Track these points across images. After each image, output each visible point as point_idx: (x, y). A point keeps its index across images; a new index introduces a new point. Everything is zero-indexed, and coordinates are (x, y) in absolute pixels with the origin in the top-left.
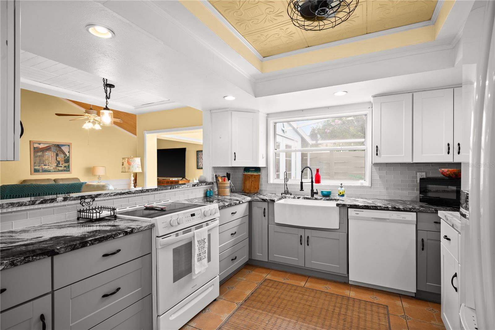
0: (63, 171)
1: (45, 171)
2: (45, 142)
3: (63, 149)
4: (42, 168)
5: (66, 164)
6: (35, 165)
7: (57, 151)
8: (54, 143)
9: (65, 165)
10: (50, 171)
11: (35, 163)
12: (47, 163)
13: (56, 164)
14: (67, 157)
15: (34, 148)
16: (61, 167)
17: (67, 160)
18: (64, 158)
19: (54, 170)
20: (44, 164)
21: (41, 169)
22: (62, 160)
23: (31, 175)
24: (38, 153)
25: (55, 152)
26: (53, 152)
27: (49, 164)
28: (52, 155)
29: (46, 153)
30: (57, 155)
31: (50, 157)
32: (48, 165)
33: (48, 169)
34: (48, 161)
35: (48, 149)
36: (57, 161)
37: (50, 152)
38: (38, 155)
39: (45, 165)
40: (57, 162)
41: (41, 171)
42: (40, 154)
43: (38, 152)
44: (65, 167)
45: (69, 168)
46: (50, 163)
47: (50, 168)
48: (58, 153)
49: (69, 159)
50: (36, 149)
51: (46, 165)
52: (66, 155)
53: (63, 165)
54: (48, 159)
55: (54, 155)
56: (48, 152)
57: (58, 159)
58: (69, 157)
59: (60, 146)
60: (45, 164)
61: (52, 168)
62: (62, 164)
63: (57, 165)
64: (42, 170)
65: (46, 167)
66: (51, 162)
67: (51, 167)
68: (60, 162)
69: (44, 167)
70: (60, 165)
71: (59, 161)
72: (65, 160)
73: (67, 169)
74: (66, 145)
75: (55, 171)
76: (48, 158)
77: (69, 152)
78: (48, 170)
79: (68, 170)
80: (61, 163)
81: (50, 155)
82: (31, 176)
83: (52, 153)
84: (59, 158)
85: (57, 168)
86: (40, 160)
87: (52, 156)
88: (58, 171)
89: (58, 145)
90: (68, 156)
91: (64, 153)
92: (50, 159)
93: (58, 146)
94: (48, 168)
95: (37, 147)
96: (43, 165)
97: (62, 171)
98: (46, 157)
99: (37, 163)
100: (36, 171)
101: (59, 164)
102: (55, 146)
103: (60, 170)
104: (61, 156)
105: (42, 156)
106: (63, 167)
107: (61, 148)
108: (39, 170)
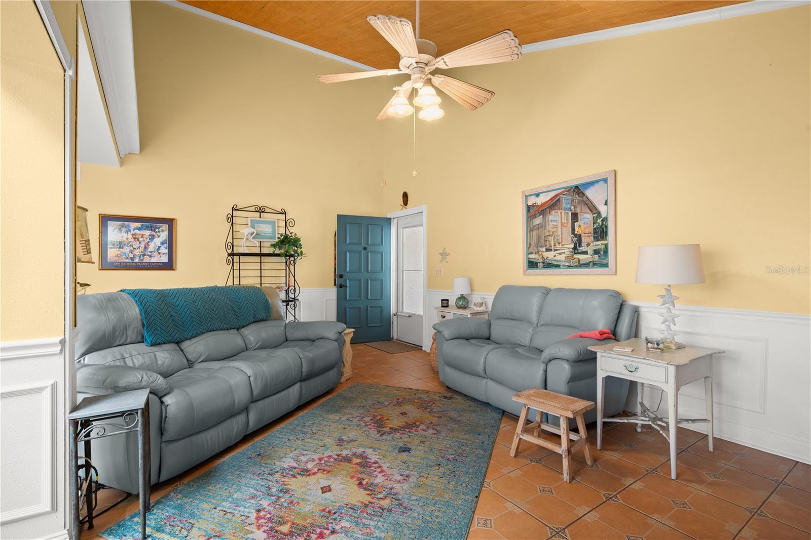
0: (591, 264)
1: (549, 265)
2: (548, 186)
3: (590, 196)
4: (543, 257)
5: (600, 244)
6: (530, 250)
7: (575, 207)
8: (566, 185)
9: (597, 248)
10: (558, 266)
11: (528, 245)
12: (552, 244)
13: (572, 246)
14: (602, 220)
15: (528, 208)
16: (586, 253)
17: (601, 232)
18: (595, 223)
19: (569, 264)
20: (546, 246)
21: (541, 260)
22: (587, 231)
23: (523, 275)
24: (534, 220)
25: (571, 210)
26: (566, 209)
27: (557, 244)
28: (564, 221)
29: (550, 217)
30: (575, 217)
31: (560, 227)
32: (555, 250)
33: (555, 260)
34: (554, 239)
35: (554, 204)
36: (576, 235)
37: (559, 212)
38: (534, 224)
39: (548, 250)
40: (575, 239)
41: (540, 265)
42: (538, 221)
43: (535, 218)
44: (596, 252)
45: (608, 257)
46: (559, 243)
47: (558, 258)
48: (578, 210)
49: (606, 227)
50: (531, 211)
51: (551, 250)
52: (599, 213)
53: (590, 245)
54: (553, 232)
55: (567, 219)
56: (553, 212)
57: (577, 229)
58: (606, 219)
59: (582, 190)
60: (548, 247)
61: (562, 257)
62: (588, 245)
63: (575, 248)
64: (543, 263)
65: (550, 255)
66: (560, 241)
67: (560, 254)
68: (583, 238)
69: (546, 254)
70: (583, 249)
71: (580, 236)
72: (595, 229)
73: (601, 259)
74: (597, 182)
75: (569, 266)
76: (554, 230)
77: (606, 204)
78: (555, 263)
79: (604, 262)
80: (585, 240)
81: (558, 219)
82: (525, 277)
83: (563, 213)
84: (580, 226)
85: (575, 256)
86: (539, 238)
87: (562, 224)
88: (576, 266)
89: (577, 187)
90: (604, 216)
91: (593, 209)
92: (559, 233)
93: (578, 190)
94: (555, 258)
95: (533, 206)
96: (544, 249)
97: (586, 265)
98: (550, 227)
99: (533, 244)
100: (532, 265)
101: (580, 246)
102: (569, 191)
103: (581, 262)
104: (586, 218)
105: (542, 226)
106: (590, 252)
107: (584, 194)
108: (537, 263)
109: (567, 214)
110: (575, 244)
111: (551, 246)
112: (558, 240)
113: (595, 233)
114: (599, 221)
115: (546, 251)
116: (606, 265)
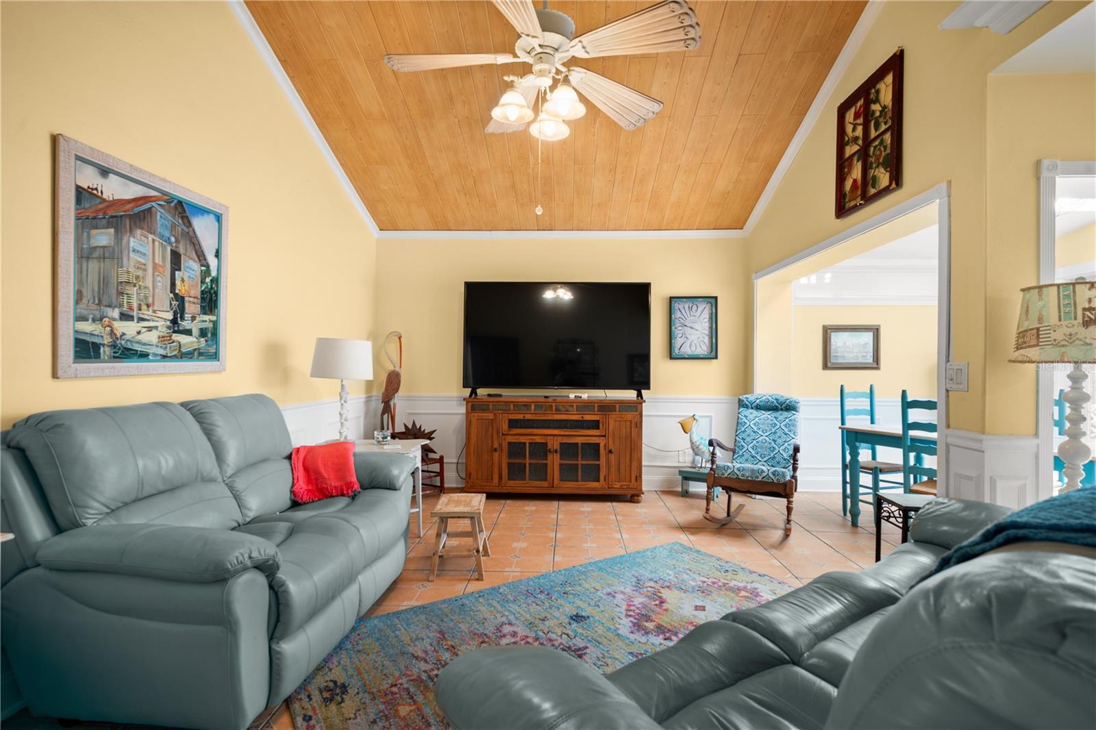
0: (196, 353)
1: (125, 353)
4: (112, 333)
5: (207, 320)
6: (80, 310)
7: (177, 241)
8: (164, 187)
9: (204, 325)
10: (144, 356)
11: (79, 296)
12: (135, 306)
13: (171, 317)
14: (211, 280)
15: (80, 193)
16: (188, 332)
17: (210, 301)
18: (203, 282)
19: (162, 352)
20: (121, 305)
22: (193, 293)
23: (55, 375)
24: (94, 232)
25: (170, 243)
26: (162, 237)
27: (144, 307)
28: (158, 260)
29: (133, 243)
30: (176, 259)
31: (150, 270)
32: (141, 319)
33: (139, 343)
34: (138, 294)
35: (141, 214)
36: (176, 295)
37: (151, 237)
38: (94, 243)
39: (125, 317)
41: (105, 351)
42: (103, 238)
43: (96, 228)
44: (203, 333)
45: (217, 343)
46: (148, 306)
47: (145, 337)
48: (181, 250)
49: (216, 293)
50: (86, 204)
51: (131, 318)
52: (208, 266)
53: (195, 319)
54: (137, 277)
55: (164, 259)
56: (139, 232)
57: (178, 283)
58: (216, 281)
59: (188, 214)
60: (125, 309)
61: (152, 337)
62: (193, 318)
63: (174, 322)
64: (114, 346)
65: (128, 329)
66: (150, 300)
67: (150, 329)
68: (187, 305)
69: (121, 327)
70: (186, 324)
71: (183, 298)
72: (203, 292)
74: (208, 211)
75: (164, 357)
76: (140, 273)
77: (217, 255)
78: (138, 348)
79: (213, 350)
80: (188, 309)
81: (147, 253)
82: (57, 383)
83: (157, 244)
84: (183, 280)
85: (176, 337)
86: (104, 282)
87: (155, 266)
89: (180, 203)
90: (214, 274)
91: (201, 257)
92: (149, 283)
93: (182, 210)
94: (139, 337)
95: (90, 192)
96: (116, 313)
97: (183, 355)
98: (131, 261)
99: (87, 294)
100: (86, 350)
101: (182, 318)
102: (169, 202)
103: (183, 350)
104: (191, 267)
105: (112, 255)
106: (195, 332)
107: (189, 225)
108: (96, 347)
109: (164, 248)
110: (175, 314)
111: (131, 309)
112: (146, 298)
113: (203, 299)
114: (208, 280)
115: (121, 319)
116: (215, 356)
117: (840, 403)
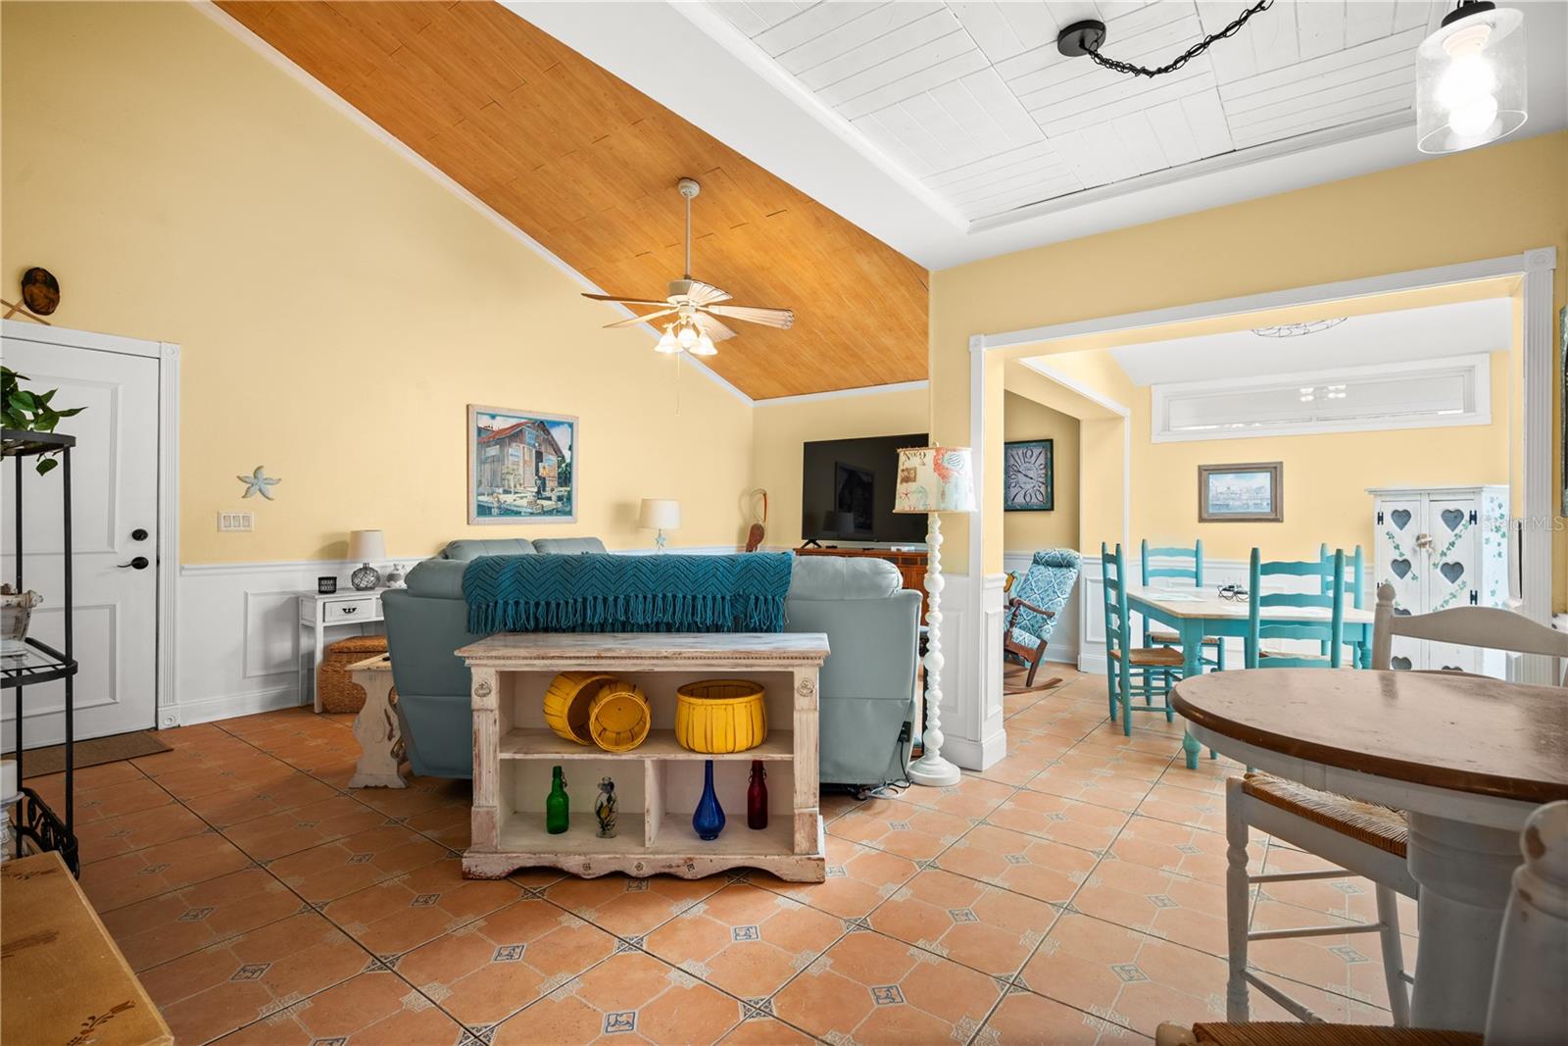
0: (555, 512)
1: (507, 511)
2: (509, 410)
3: (556, 438)
4: (499, 501)
5: (563, 490)
6: (481, 489)
7: (540, 445)
8: (531, 416)
9: (560, 494)
10: (518, 513)
11: (480, 483)
12: (512, 485)
13: (536, 490)
14: (566, 466)
15: (480, 430)
16: (549, 499)
17: (565, 478)
18: (559, 467)
19: (530, 510)
20: (504, 486)
21: (496, 505)
22: (551, 475)
23: (468, 523)
24: (488, 449)
25: (534, 446)
26: (529, 444)
27: (518, 486)
28: (527, 458)
29: (510, 450)
30: (539, 456)
31: (522, 465)
32: (516, 493)
33: (515, 506)
34: (514, 479)
35: (514, 435)
36: (540, 478)
37: (522, 446)
38: (488, 455)
39: (506, 492)
40: (539, 482)
41: (495, 511)
42: (493, 451)
43: (489, 446)
44: (560, 499)
45: (571, 505)
46: (521, 485)
47: (518, 503)
48: (543, 450)
49: (570, 473)
50: (483, 435)
51: (510, 492)
52: (563, 457)
53: (554, 490)
54: (513, 470)
55: (531, 457)
56: (514, 444)
57: (541, 470)
58: (570, 465)
59: (547, 427)
60: (506, 488)
61: (524, 502)
62: (552, 490)
63: (538, 492)
64: (499, 508)
65: (509, 499)
66: (522, 482)
67: (522, 498)
68: (547, 482)
69: (503, 497)
70: (547, 494)
71: (544, 478)
72: (559, 473)
73: (565, 506)
74: (562, 423)
75: (532, 514)
76: (515, 467)
77: (570, 448)
78: (515, 509)
79: (568, 509)
80: (550, 484)
81: (519, 455)
82: (471, 527)
83: (526, 449)
84: (544, 468)
85: (539, 501)
86: (494, 473)
87: (525, 462)
88: (539, 514)
89: (542, 422)
90: (568, 461)
91: (558, 451)
92: (521, 471)
93: (543, 426)
94: (515, 503)
95: (486, 429)
96: (501, 490)
97: (550, 513)
98: (509, 462)
99: (484, 481)
100: (484, 510)
101: (544, 490)
102: (533, 424)
103: (545, 509)
104: (550, 459)
105: (498, 460)
106: (554, 498)
107: (549, 433)
108: (490, 508)
109: (531, 451)
110: (539, 488)
111: (510, 487)
112: (519, 480)
113: (559, 478)
114: (563, 465)
116: (570, 513)
117: (1141, 563)
